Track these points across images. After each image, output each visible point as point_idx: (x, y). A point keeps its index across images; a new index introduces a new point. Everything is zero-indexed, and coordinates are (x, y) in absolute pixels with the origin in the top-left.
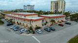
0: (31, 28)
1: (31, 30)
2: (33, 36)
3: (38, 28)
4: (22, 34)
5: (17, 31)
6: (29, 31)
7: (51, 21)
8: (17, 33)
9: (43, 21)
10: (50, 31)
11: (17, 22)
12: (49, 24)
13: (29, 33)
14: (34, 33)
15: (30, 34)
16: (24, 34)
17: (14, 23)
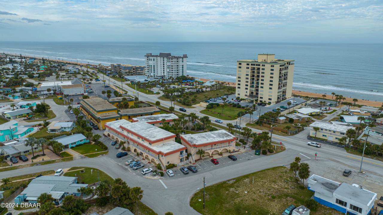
0: (159, 167)
1: (159, 171)
2: (160, 180)
3: (171, 166)
4: (146, 176)
5: (138, 171)
6: (156, 171)
7: (197, 153)
8: (138, 174)
9: (181, 154)
10: (188, 173)
11: (135, 150)
12: (195, 157)
13: (155, 175)
14: (162, 175)
15: (156, 177)
16: (149, 176)
17: (129, 150)
